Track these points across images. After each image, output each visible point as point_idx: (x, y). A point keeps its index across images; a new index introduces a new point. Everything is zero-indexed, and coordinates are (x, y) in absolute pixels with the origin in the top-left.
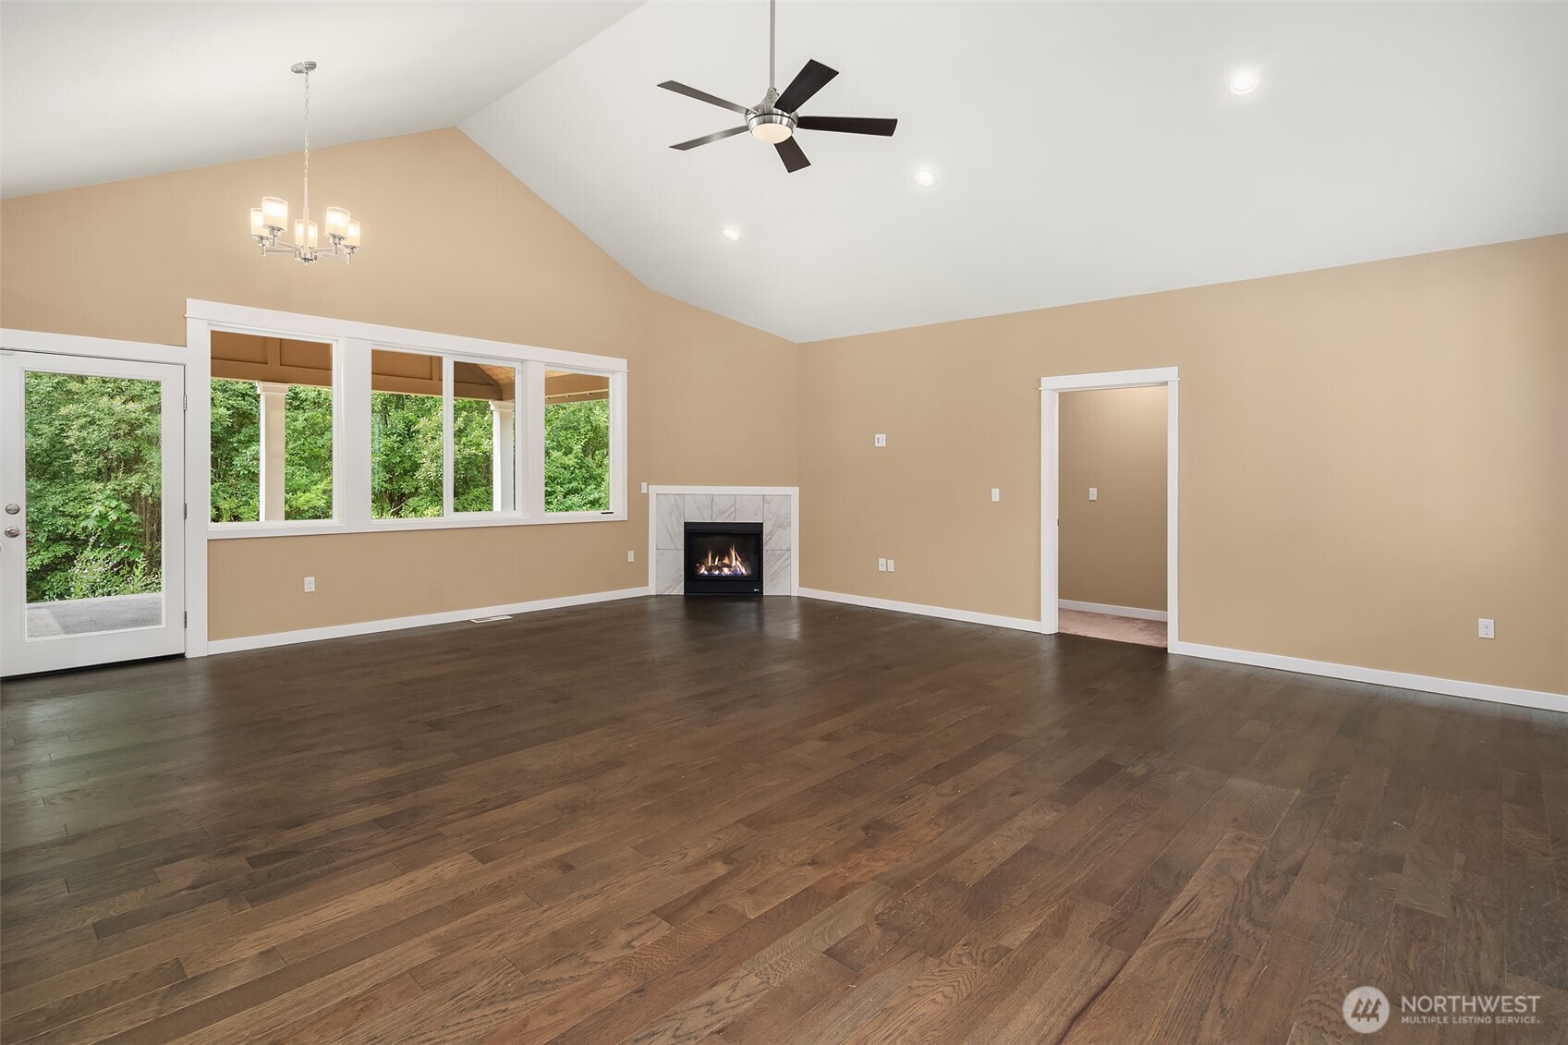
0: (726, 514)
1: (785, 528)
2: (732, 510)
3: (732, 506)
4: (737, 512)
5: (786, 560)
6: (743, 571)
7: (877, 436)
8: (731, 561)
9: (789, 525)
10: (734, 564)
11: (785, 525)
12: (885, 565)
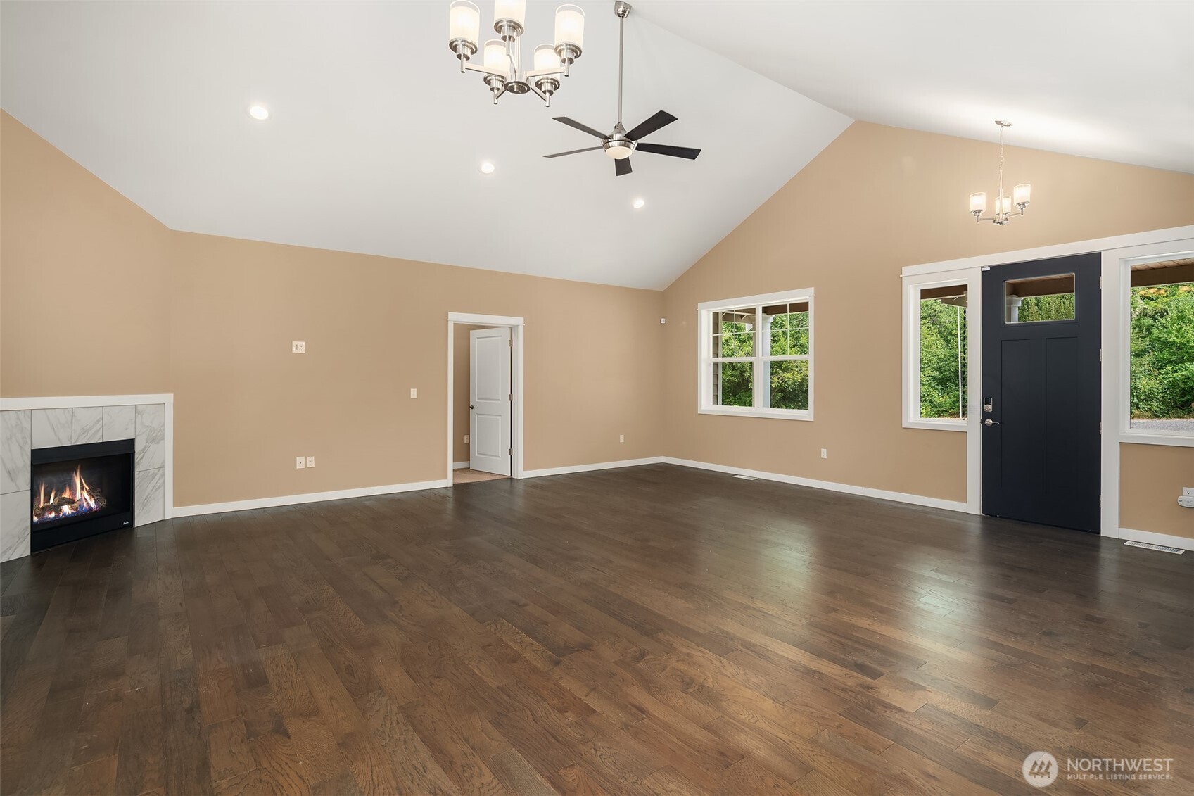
0: (91, 433)
1: (158, 443)
2: (99, 426)
3: (98, 421)
4: (104, 428)
5: (160, 479)
6: (93, 504)
7: (294, 343)
8: (74, 494)
9: (163, 438)
10: (78, 497)
11: (157, 438)
12: (303, 462)
